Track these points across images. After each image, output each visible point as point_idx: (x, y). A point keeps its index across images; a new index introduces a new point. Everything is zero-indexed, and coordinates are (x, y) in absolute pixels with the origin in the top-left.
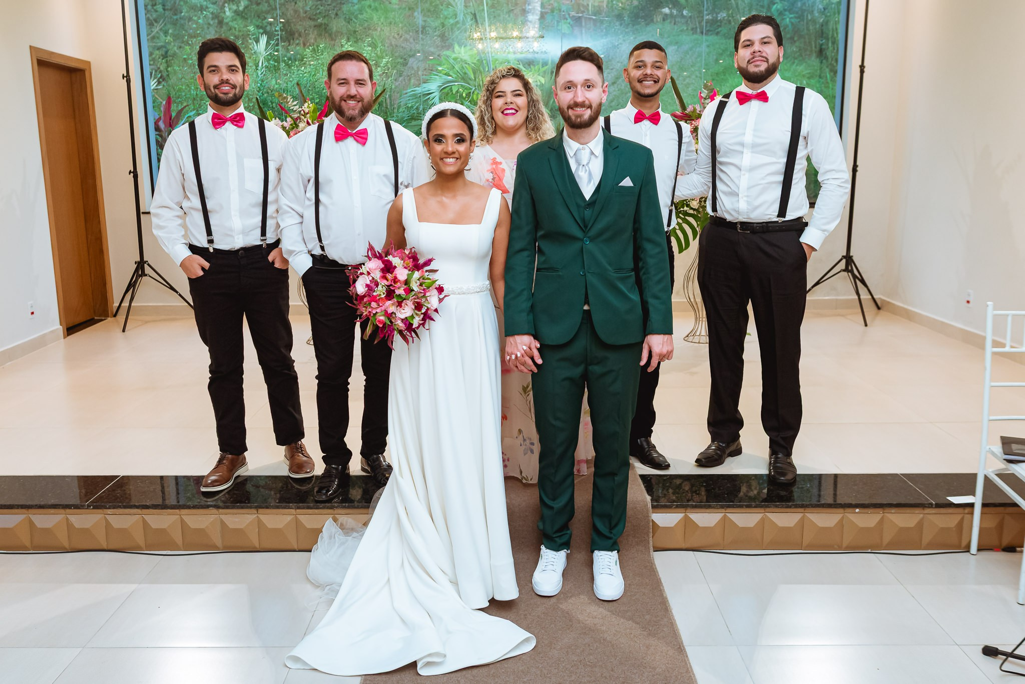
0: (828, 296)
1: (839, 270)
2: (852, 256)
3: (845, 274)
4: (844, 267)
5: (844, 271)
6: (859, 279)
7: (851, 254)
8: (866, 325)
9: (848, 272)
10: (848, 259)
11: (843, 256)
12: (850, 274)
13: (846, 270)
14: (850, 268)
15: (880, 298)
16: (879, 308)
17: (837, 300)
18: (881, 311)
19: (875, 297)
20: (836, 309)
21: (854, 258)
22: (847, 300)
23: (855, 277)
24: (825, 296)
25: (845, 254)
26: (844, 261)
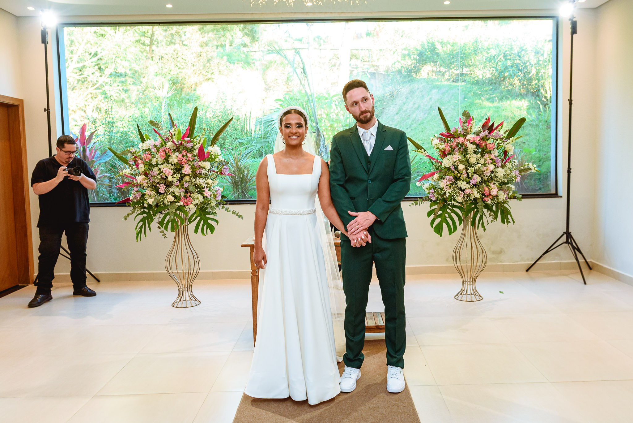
0: (554, 261)
1: (562, 242)
2: (571, 232)
3: (567, 245)
4: (565, 241)
5: (565, 243)
6: (576, 249)
7: (570, 231)
8: (585, 283)
9: (568, 244)
10: (568, 234)
11: (564, 233)
12: (570, 245)
13: (567, 242)
14: (570, 241)
15: (591, 262)
16: (590, 269)
17: (560, 263)
18: (592, 271)
19: (588, 260)
20: (560, 270)
21: (572, 234)
22: (568, 263)
23: (574, 248)
24: (552, 261)
25: (565, 231)
26: (565, 236)
